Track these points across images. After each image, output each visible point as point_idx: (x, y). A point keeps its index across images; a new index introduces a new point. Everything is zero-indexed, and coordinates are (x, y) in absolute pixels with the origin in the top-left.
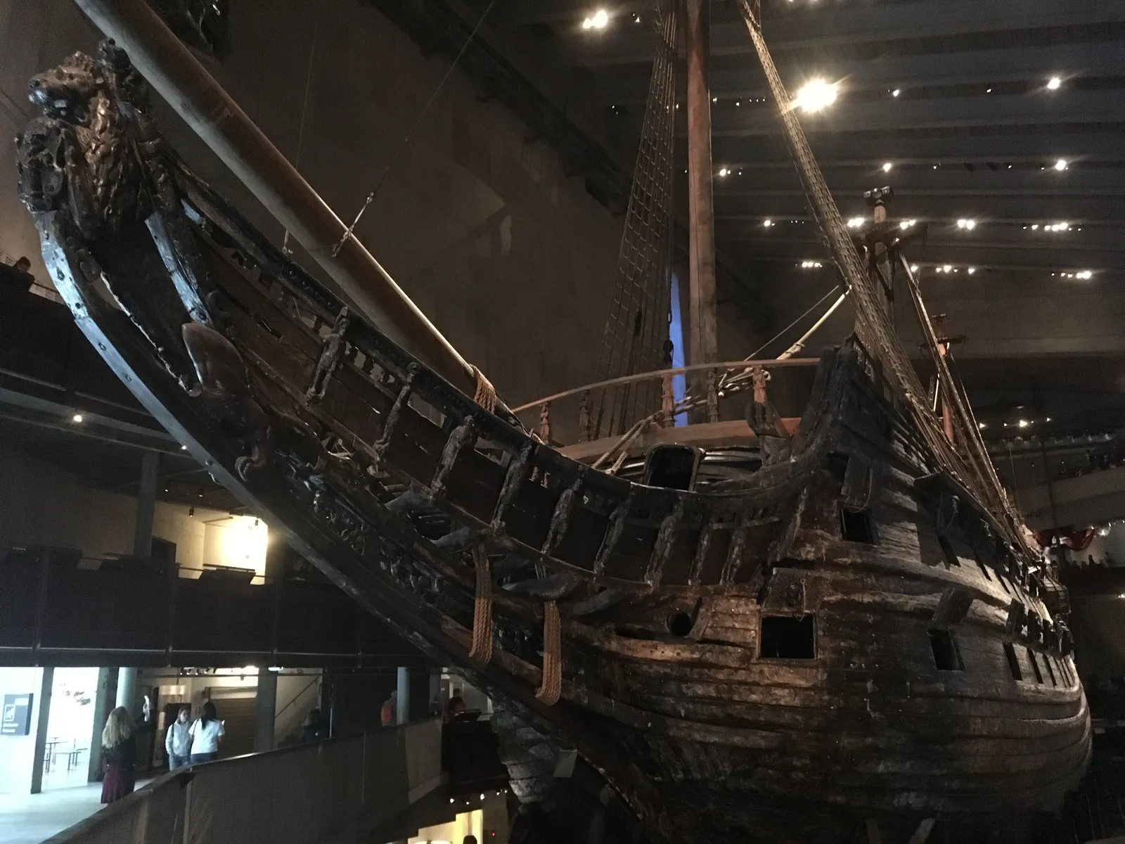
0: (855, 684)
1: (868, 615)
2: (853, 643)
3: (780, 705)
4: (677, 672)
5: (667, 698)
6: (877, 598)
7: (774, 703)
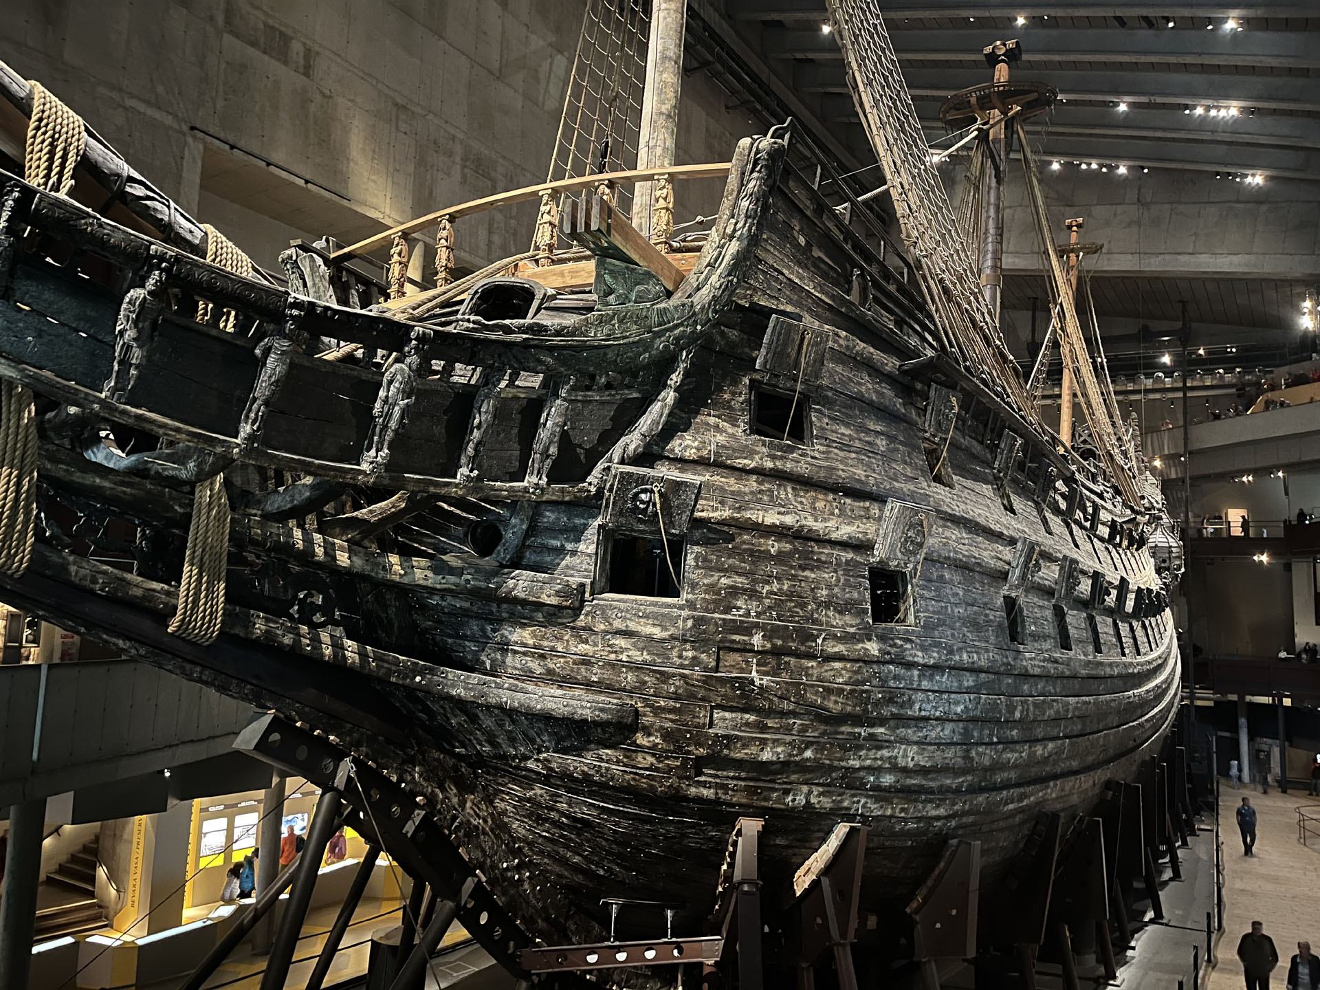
0: (737, 638)
1: (771, 542)
2: (740, 581)
3: (621, 661)
4: (479, 608)
5: (467, 643)
6: (789, 520)
7: (613, 656)
